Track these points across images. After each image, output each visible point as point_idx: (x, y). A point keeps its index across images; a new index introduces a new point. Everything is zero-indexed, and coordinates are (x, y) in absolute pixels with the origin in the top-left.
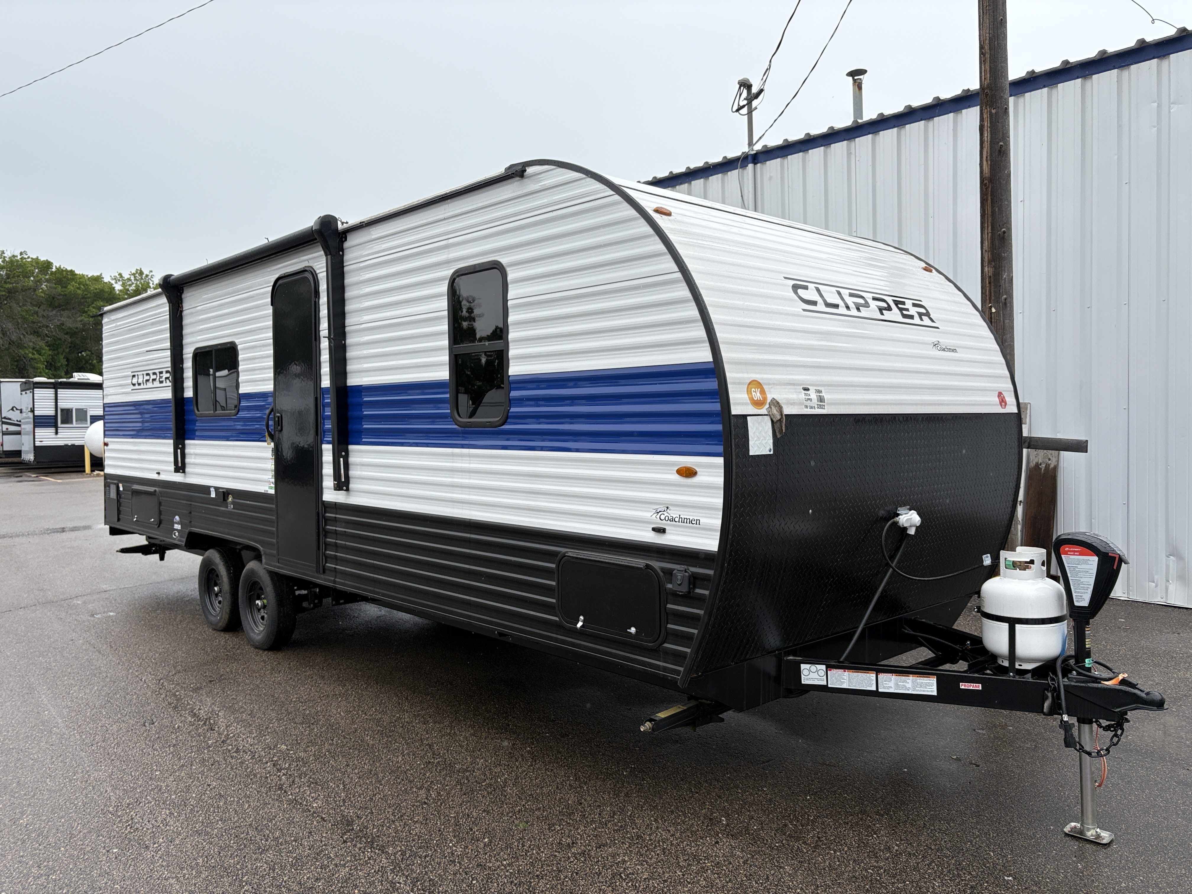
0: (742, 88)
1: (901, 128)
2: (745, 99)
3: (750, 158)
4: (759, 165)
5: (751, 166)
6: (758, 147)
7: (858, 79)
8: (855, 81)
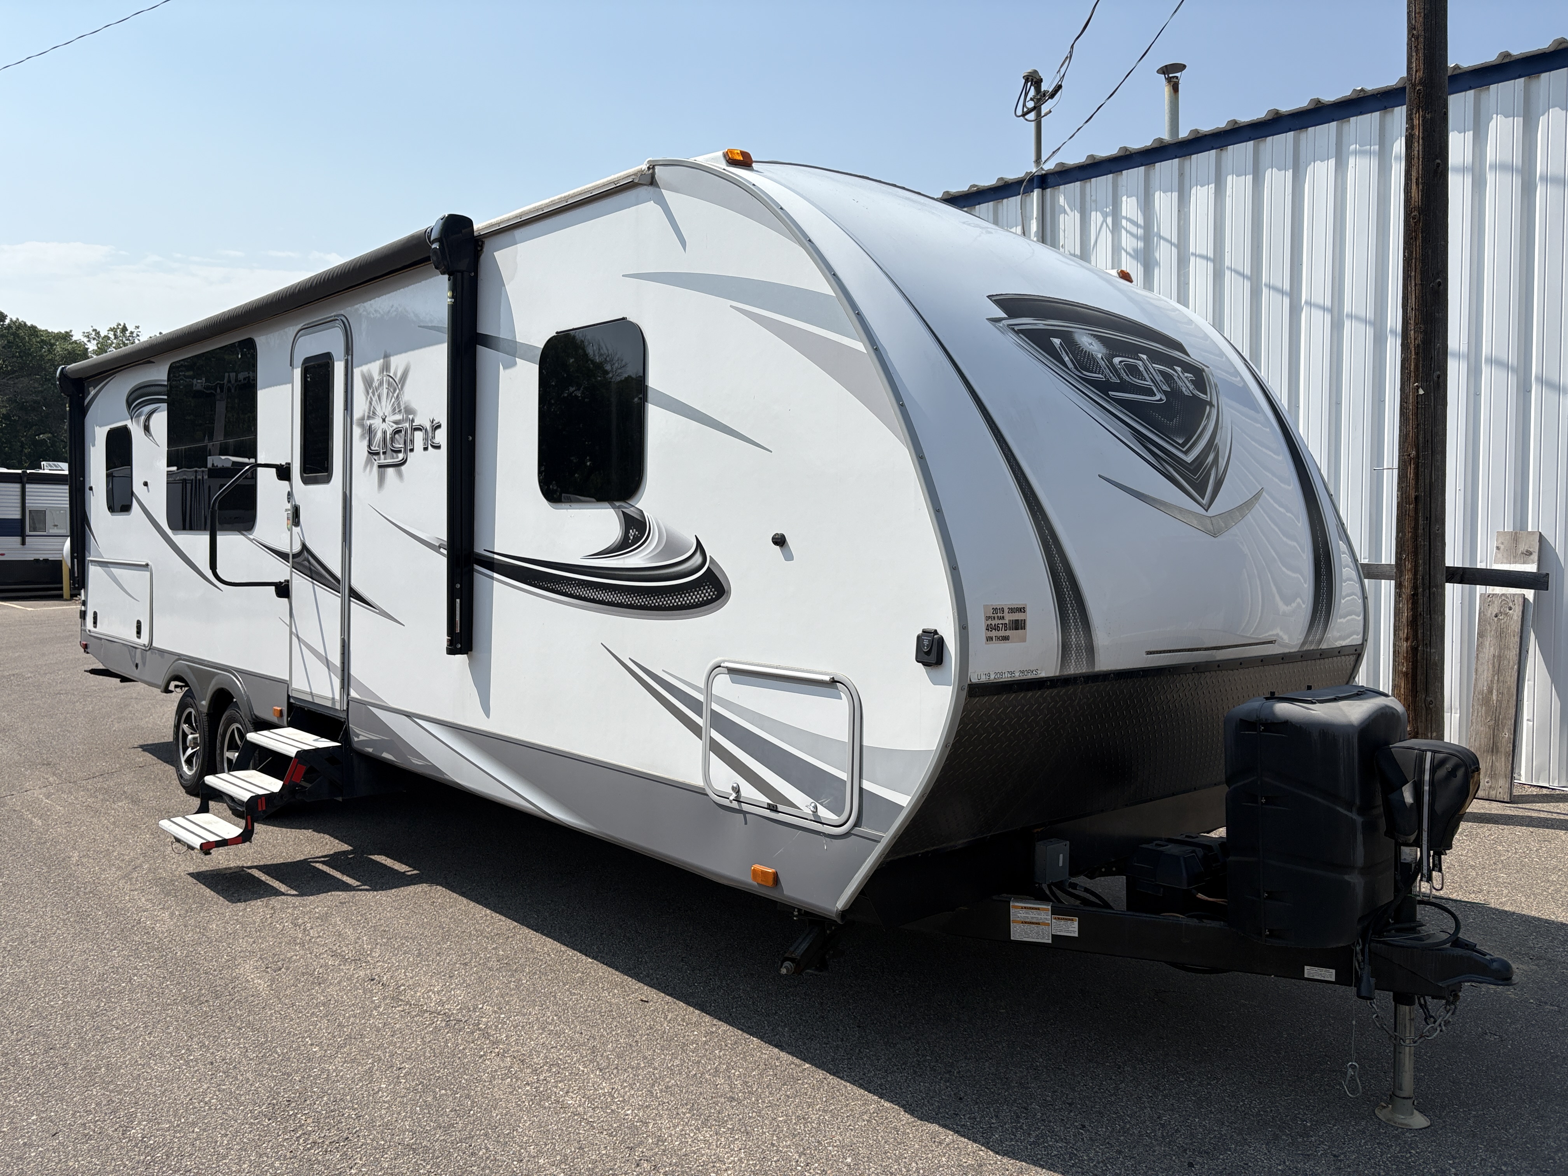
0: (1029, 84)
2: (1031, 99)
3: (1035, 180)
4: (1049, 190)
5: (1037, 191)
6: (1049, 166)
7: (1173, 77)
8: (1169, 80)
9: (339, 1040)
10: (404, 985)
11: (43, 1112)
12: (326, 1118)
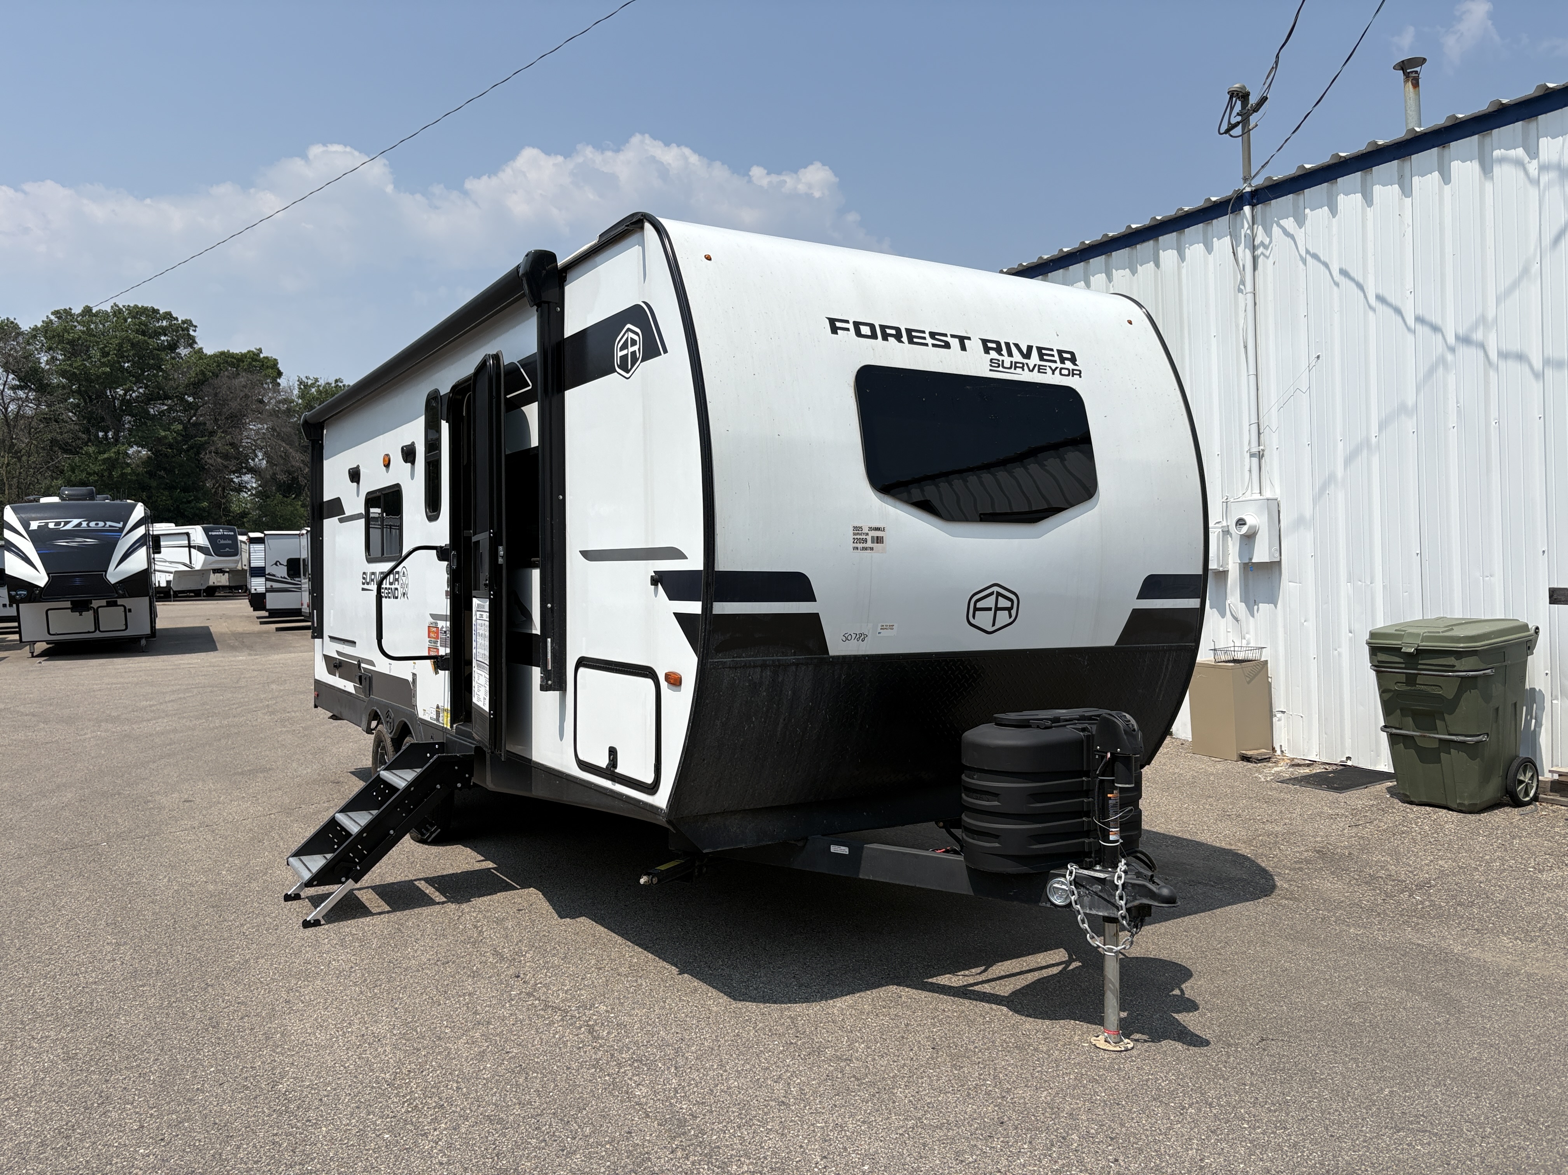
0: (1234, 99)
2: (1238, 114)
3: (1245, 197)
4: (1259, 207)
5: (1247, 209)
6: (1258, 182)
7: (1412, 72)
8: (1407, 75)
9: (469, 1024)
10: (541, 983)
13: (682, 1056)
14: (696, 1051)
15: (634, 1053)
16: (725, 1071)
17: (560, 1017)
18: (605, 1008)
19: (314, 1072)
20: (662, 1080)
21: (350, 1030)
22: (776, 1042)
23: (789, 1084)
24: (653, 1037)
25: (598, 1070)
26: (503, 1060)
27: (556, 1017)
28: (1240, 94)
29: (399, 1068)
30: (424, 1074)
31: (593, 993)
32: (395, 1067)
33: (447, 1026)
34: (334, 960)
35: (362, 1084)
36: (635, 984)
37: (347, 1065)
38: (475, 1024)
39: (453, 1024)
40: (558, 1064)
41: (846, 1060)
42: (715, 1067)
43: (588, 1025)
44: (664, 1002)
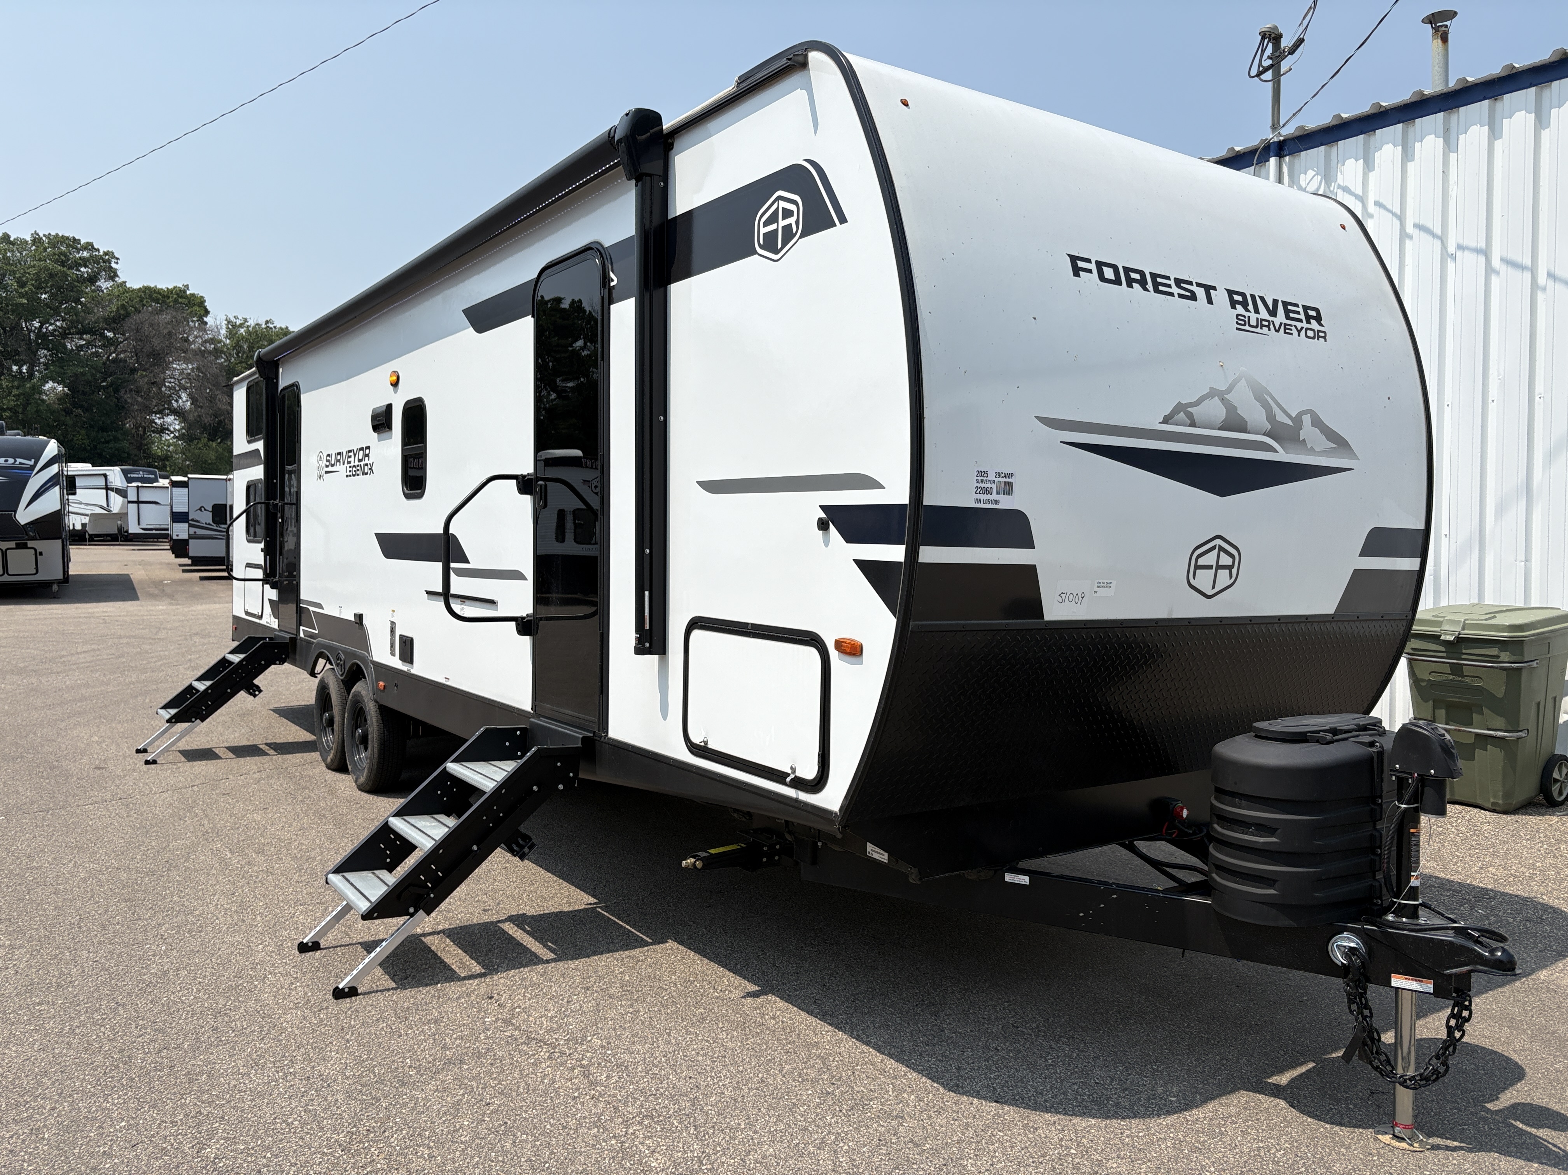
0: (1266, 41)
1: (1542, 88)
2: (1269, 57)
3: (1272, 147)
4: (1287, 159)
5: (1273, 160)
6: (1288, 131)
7: (1442, 26)
8: (1436, 29)
9: (438, 1064)
10: (519, 1007)
11: (133, 1118)
12: (397, 1155)
13: (701, 1110)
14: (717, 1104)
15: (642, 1106)
16: (756, 1132)
17: (547, 1054)
18: (600, 1042)
19: (249, 1130)
20: (681, 1145)
21: (292, 1070)
22: (810, 1092)
23: (835, 1151)
24: (661, 1083)
25: (601, 1130)
26: (483, 1116)
27: (542, 1053)
28: (1273, 36)
29: (355, 1126)
30: (386, 1134)
31: (582, 1022)
32: (350, 1124)
33: (410, 1067)
34: (271, 973)
35: (310, 1149)
36: (631, 1010)
37: (290, 1120)
38: (445, 1063)
39: (418, 1063)
40: (552, 1121)
41: (897, 1117)
42: (743, 1126)
43: (582, 1066)
44: (669, 1034)
